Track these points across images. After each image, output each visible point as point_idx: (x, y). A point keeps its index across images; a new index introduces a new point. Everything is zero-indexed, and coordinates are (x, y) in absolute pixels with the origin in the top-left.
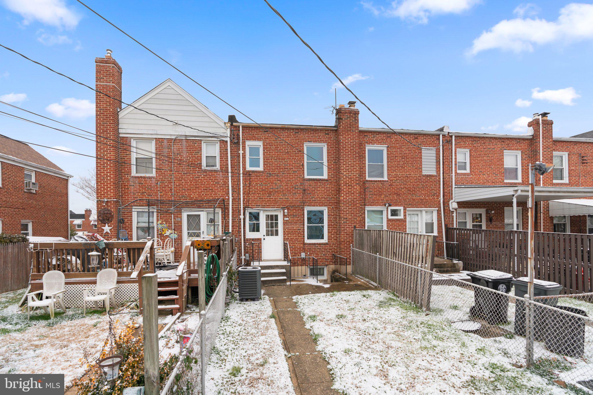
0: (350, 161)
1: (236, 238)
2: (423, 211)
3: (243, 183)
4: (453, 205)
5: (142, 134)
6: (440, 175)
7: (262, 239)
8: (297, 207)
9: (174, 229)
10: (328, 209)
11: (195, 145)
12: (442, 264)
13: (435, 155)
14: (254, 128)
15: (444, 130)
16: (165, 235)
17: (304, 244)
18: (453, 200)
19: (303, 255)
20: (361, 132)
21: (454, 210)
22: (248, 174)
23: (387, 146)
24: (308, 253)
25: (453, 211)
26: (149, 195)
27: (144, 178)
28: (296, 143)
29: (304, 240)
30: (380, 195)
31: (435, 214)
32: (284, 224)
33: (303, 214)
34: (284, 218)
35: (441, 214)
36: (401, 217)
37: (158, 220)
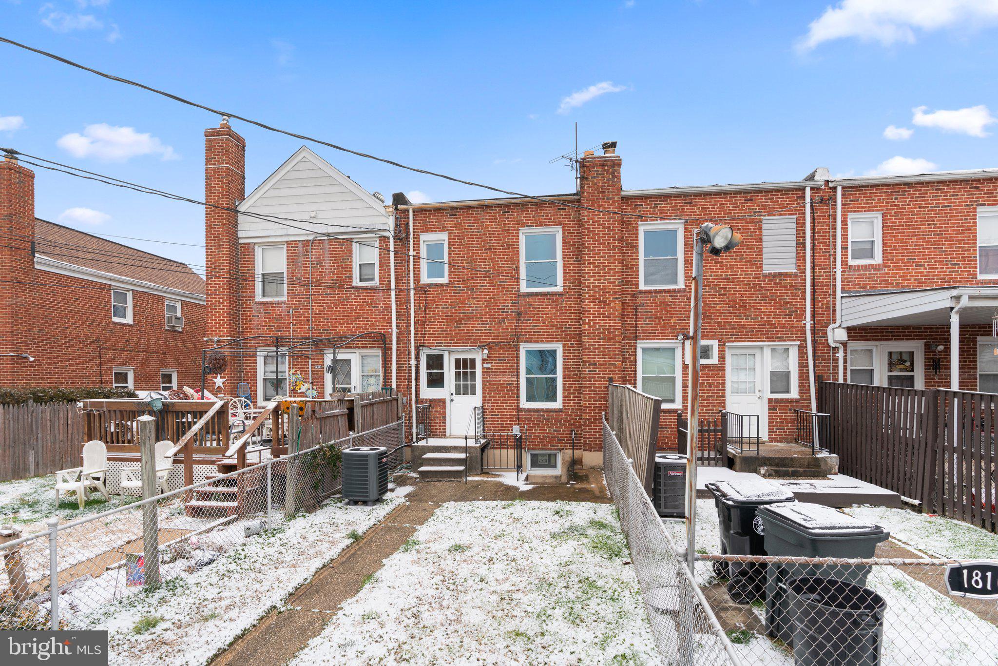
0: (602, 257)
1: (405, 398)
2: (765, 349)
3: (415, 306)
4: (836, 334)
5: (269, 237)
6: (804, 273)
7: (448, 401)
8: (506, 345)
9: (312, 383)
10: (564, 347)
11: (341, 248)
12: (787, 458)
13: (794, 231)
14: (434, 210)
15: (816, 178)
16: (299, 392)
17: (519, 410)
18: (837, 325)
19: (516, 430)
20: (625, 199)
21: (838, 345)
22: (423, 290)
23: (683, 221)
24: (526, 426)
25: (838, 348)
26: (279, 330)
27: (272, 303)
28: (506, 230)
29: (518, 403)
30: (668, 319)
31: (794, 353)
32: (483, 375)
33: (518, 357)
34: (483, 364)
35: (807, 353)
36: (714, 360)
37: (290, 368)
